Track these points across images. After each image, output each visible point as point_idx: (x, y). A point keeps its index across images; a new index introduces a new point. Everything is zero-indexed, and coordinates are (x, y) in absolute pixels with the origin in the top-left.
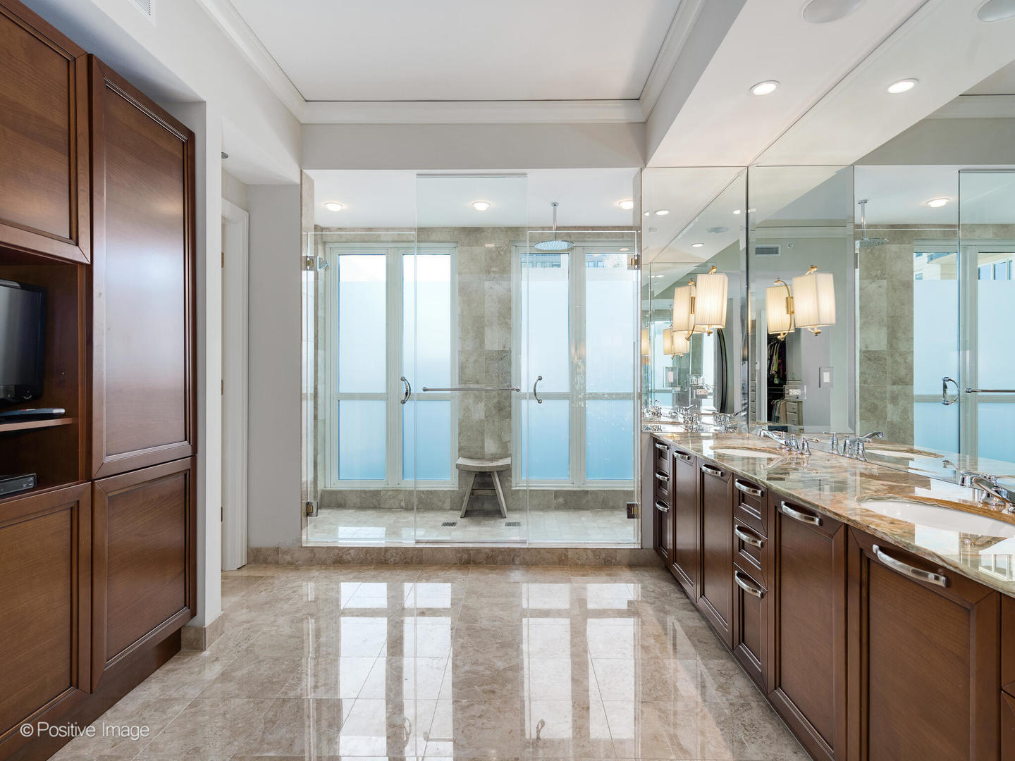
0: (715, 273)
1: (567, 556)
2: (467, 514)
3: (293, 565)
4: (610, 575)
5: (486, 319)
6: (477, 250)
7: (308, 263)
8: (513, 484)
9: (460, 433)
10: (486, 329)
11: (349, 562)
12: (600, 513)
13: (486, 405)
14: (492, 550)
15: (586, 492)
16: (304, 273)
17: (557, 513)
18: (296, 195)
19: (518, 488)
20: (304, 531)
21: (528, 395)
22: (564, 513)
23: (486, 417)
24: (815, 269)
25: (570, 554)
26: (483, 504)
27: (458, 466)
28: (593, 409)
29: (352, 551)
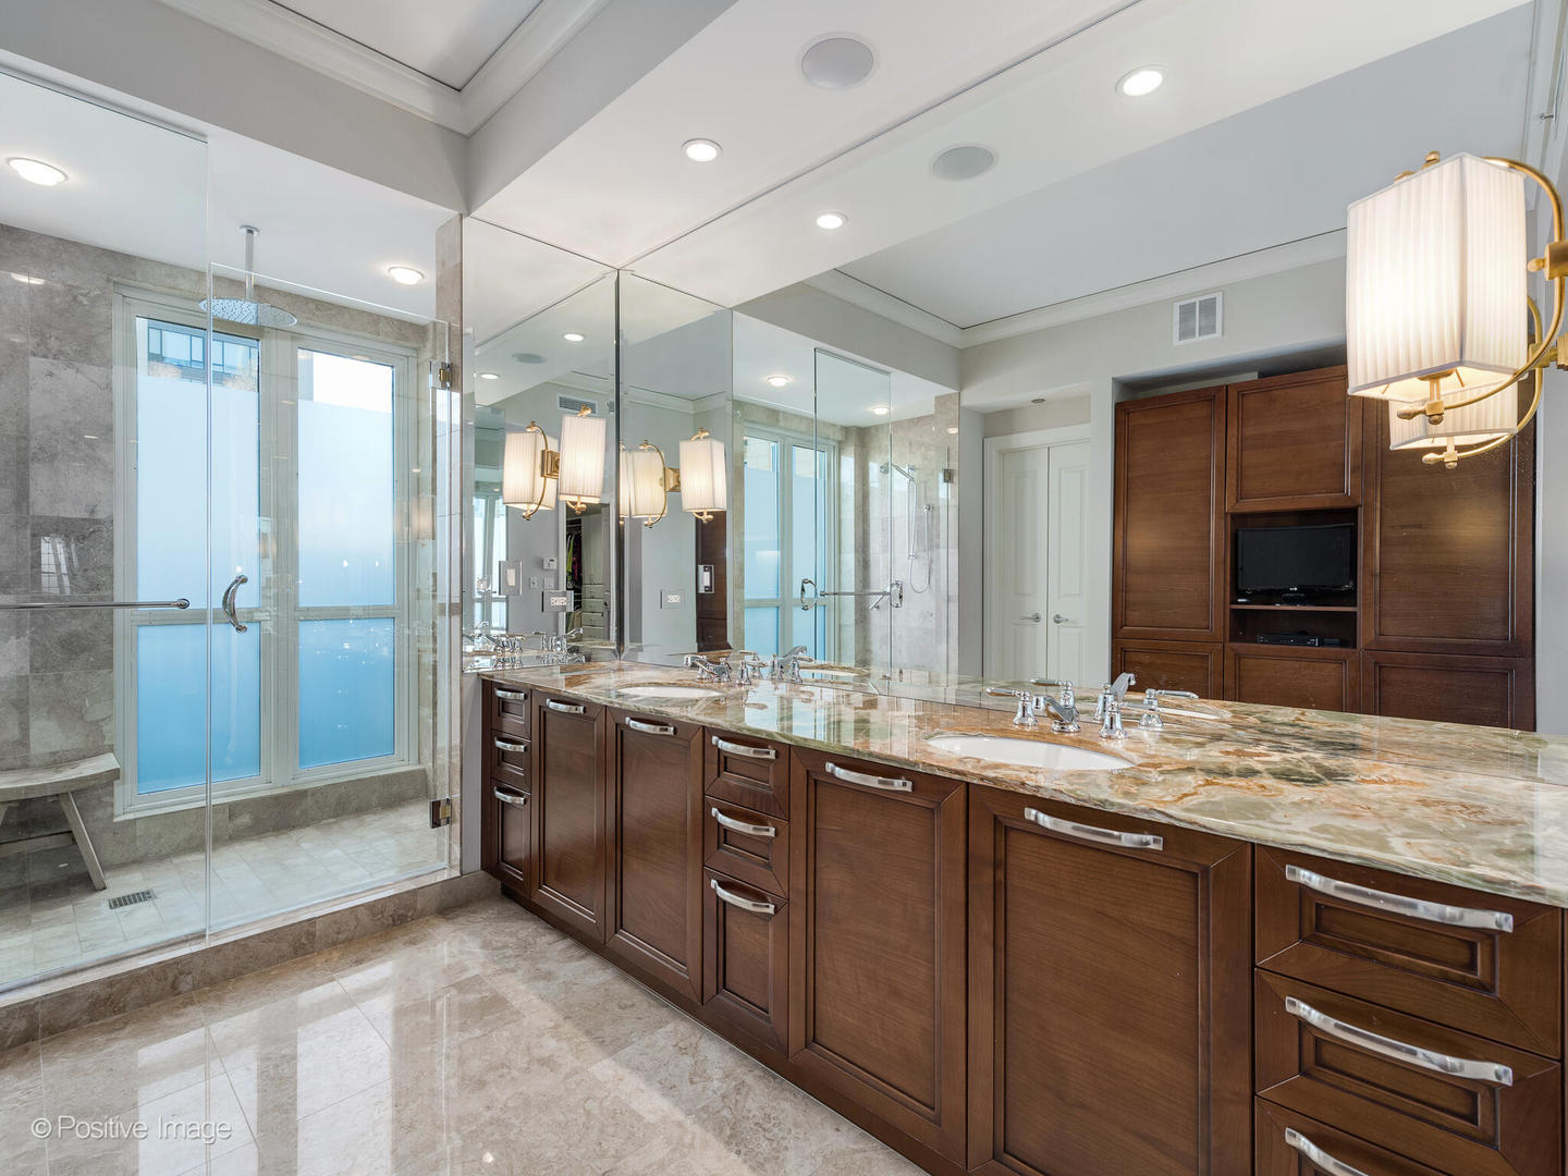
0: (588, 416)
4: (413, 942)
8: (118, 809)
12: (335, 827)
13: (33, 642)
15: (302, 794)
17: (237, 847)
19: (131, 816)
21: (210, 616)
22: (255, 844)
24: (707, 434)
28: (312, 637)
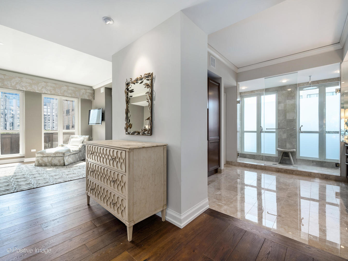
1: (311, 174)
2: (280, 163)
3: (235, 165)
5: (287, 111)
6: (284, 92)
7: (238, 102)
8: (296, 157)
9: (278, 142)
10: (287, 113)
11: (248, 167)
13: (287, 134)
14: (286, 169)
15: (325, 162)
16: (237, 104)
17: (313, 167)
18: (236, 88)
19: (298, 158)
20: (237, 159)
23: (287, 138)
25: (312, 174)
26: (286, 161)
27: (277, 150)
29: (248, 164)
